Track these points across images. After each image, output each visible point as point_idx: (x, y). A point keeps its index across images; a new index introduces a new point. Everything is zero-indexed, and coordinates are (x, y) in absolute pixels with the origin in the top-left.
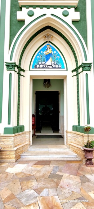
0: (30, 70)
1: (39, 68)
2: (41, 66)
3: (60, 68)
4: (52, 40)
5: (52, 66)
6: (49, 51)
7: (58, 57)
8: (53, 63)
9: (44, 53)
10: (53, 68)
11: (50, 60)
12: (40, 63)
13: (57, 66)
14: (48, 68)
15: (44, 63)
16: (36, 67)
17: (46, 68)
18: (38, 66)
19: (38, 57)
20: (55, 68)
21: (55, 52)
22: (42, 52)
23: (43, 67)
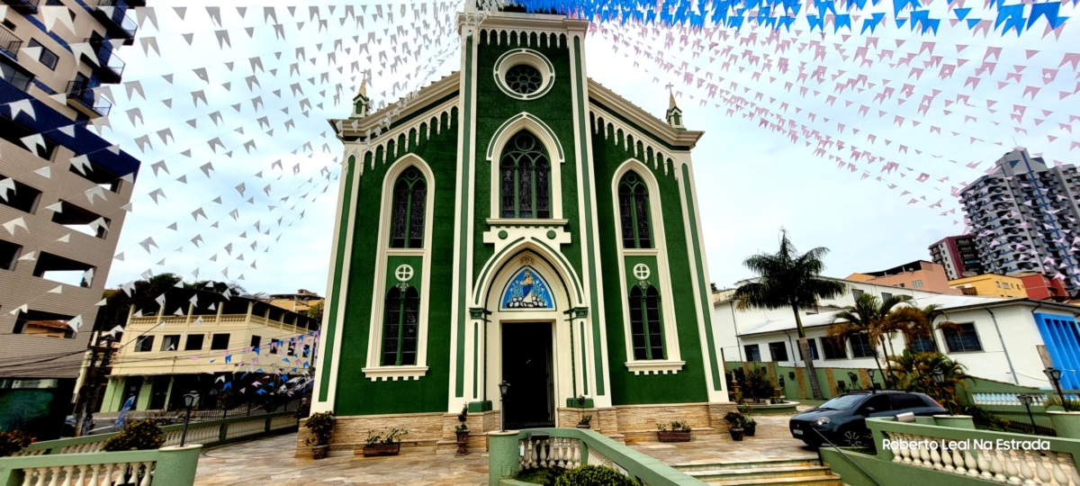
0: (499, 311)
1: (513, 307)
2: (517, 304)
3: (545, 307)
4: (532, 263)
5: (532, 303)
6: (528, 281)
7: (543, 290)
8: (534, 298)
9: (521, 283)
10: (535, 307)
11: (530, 295)
12: (515, 300)
13: (541, 304)
14: (527, 307)
15: (520, 299)
16: (508, 306)
17: (524, 307)
18: (511, 305)
19: (512, 290)
20: (538, 306)
21: (537, 282)
22: (517, 282)
23: (520, 307)
